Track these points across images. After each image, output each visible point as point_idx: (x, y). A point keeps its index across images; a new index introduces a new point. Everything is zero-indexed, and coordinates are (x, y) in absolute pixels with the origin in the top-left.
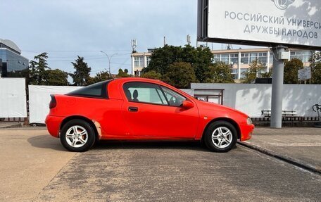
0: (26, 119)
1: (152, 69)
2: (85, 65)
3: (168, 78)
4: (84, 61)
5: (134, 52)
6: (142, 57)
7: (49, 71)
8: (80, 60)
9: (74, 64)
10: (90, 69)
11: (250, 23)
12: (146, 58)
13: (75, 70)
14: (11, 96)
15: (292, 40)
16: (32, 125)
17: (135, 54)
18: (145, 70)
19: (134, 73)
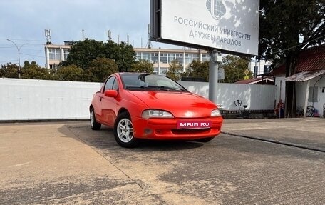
5: (48, 43)
6: (59, 49)
11: (194, 29)
12: (63, 51)
15: (223, 47)
17: (50, 46)
19: (49, 67)
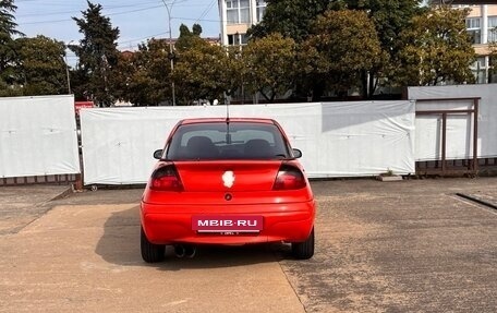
1: (269, 31)
2: (104, 22)
3: (313, 50)
4: (102, 13)
7: (23, 42)
8: (94, 12)
9: (80, 23)
10: (117, 31)
12: (254, 1)
13: (83, 36)
14: (48, 133)
16: (89, 187)
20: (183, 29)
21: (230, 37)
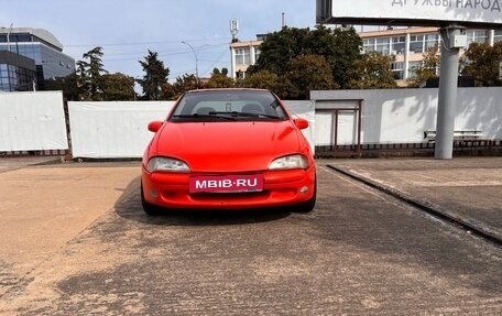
0: (68, 152)
1: (262, 68)
2: (159, 64)
3: (288, 81)
4: (159, 58)
5: (235, 41)
6: (247, 48)
7: (107, 77)
8: (152, 57)
9: (143, 64)
10: (168, 70)
12: (253, 50)
13: (145, 73)
14: (44, 119)
15: (473, 16)
16: (76, 160)
17: (236, 45)
18: (251, 70)
19: (235, 75)
20: (216, 71)
21: (237, 73)
